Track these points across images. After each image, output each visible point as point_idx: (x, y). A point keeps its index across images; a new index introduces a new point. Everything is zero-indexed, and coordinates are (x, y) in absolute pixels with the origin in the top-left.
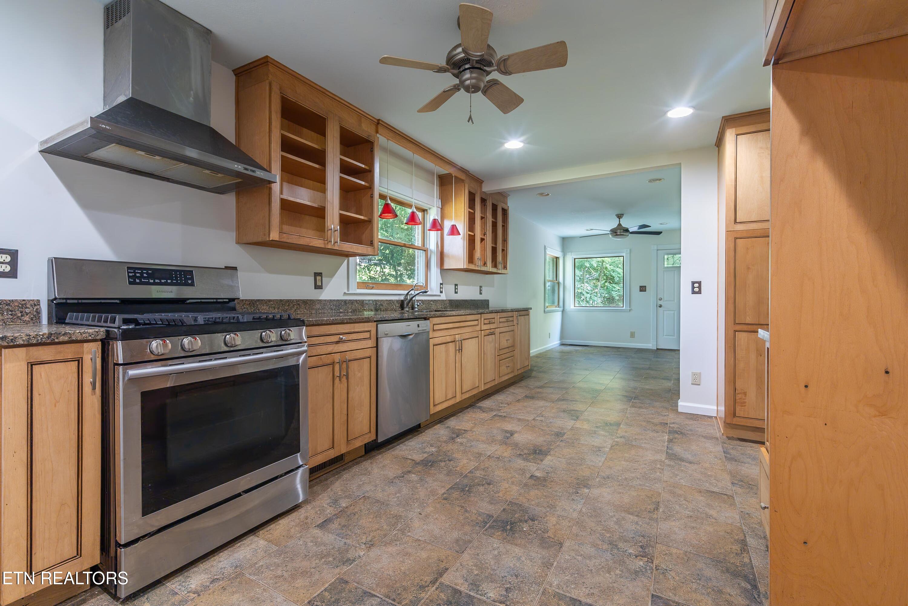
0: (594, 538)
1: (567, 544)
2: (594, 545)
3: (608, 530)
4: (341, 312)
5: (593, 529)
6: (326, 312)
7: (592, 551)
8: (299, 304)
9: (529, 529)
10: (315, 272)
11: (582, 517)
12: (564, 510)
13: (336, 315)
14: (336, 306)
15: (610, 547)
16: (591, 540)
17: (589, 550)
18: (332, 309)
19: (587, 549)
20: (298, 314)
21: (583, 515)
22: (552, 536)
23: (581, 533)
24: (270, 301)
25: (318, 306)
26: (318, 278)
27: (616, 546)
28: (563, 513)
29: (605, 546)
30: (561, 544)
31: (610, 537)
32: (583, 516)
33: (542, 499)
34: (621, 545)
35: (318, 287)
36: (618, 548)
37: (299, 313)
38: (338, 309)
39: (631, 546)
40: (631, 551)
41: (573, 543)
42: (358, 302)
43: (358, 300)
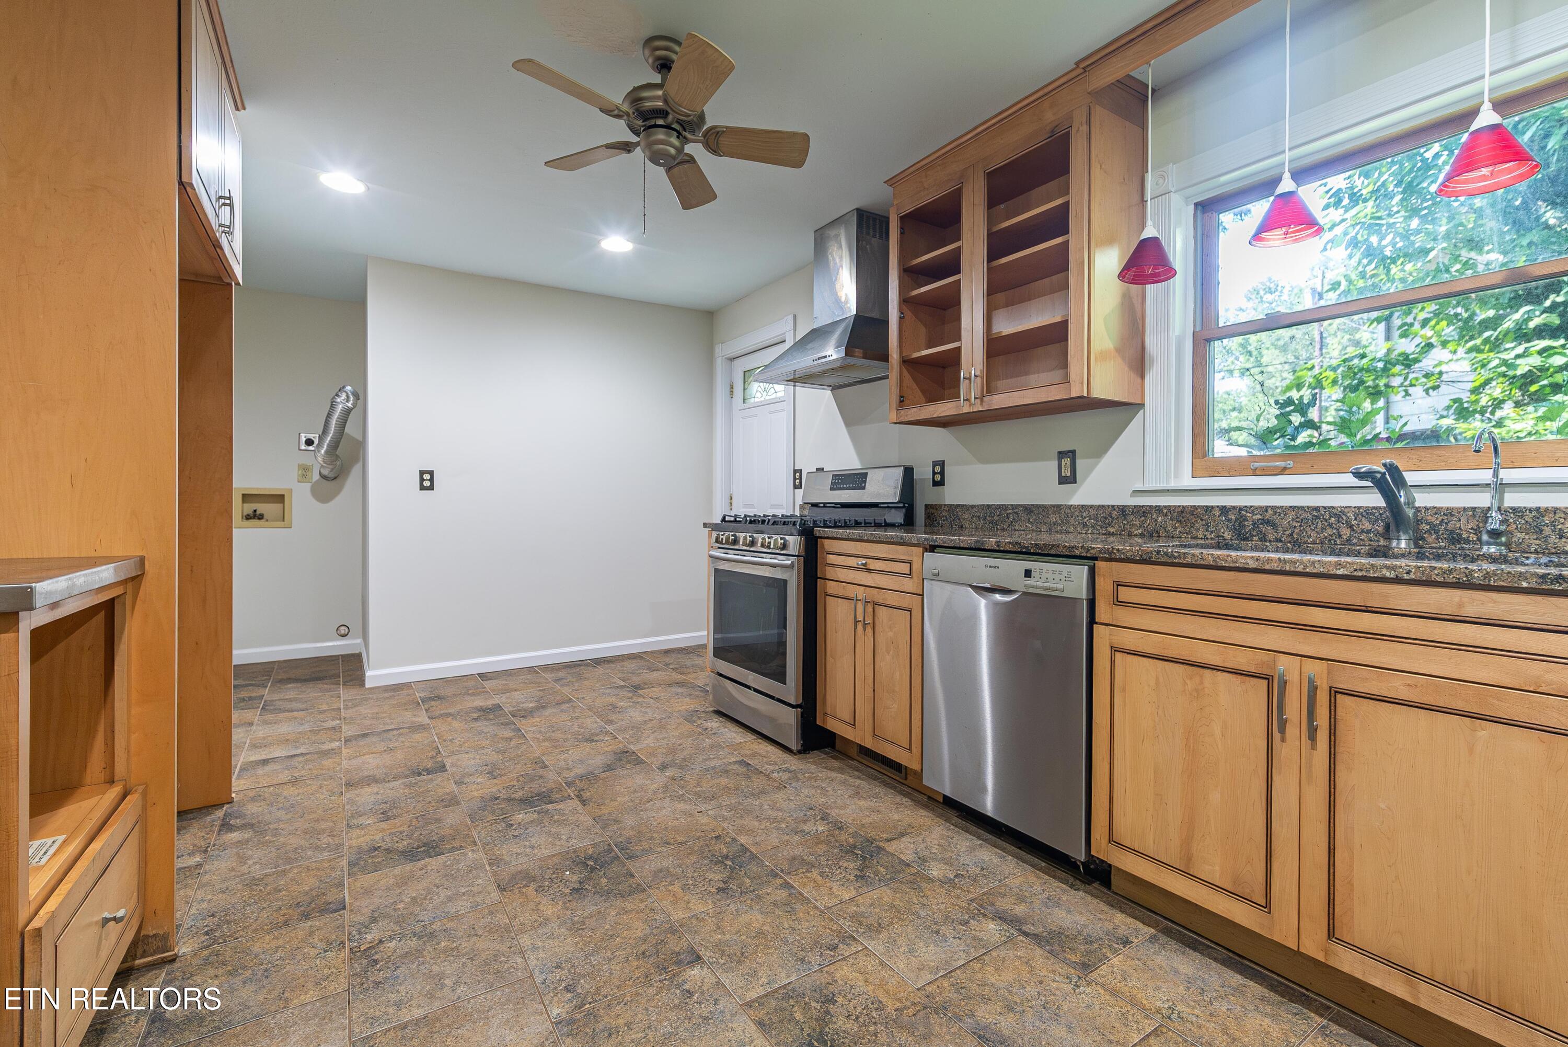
0: (463, 926)
1: (495, 895)
2: (455, 917)
3: (448, 952)
4: (1110, 534)
5: (475, 938)
6: (1072, 529)
7: (452, 909)
8: (1017, 513)
9: (564, 877)
10: (1060, 450)
11: (509, 945)
12: (552, 937)
13: (1097, 538)
14: (1096, 519)
15: (429, 930)
16: (465, 920)
17: (461, 906)
18: (1085, 525)
19: (462, 906)
20: (1015, 530)
21: (512, 949)
22: (524, 890)
23: (489, 919)
24: (973, 507)
25: (1054, 518)
26: (1066, 461)
27: (420, 937)
28: (547, 929)
29: (437, 926)
30: (502, 889)
31: (438, 944)
32: (510, 948)
33: (608, 927)
34: (413, 943)
35: (1068, 479)
36: (415, 935)
37: (1017, 528)
38: (1101, 527)
39: (395, 951)
40: (392, 944)
41: (488, 901)
42: (1165, 511)
43: (1165, 507)
